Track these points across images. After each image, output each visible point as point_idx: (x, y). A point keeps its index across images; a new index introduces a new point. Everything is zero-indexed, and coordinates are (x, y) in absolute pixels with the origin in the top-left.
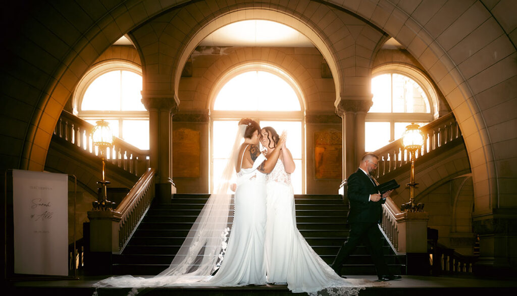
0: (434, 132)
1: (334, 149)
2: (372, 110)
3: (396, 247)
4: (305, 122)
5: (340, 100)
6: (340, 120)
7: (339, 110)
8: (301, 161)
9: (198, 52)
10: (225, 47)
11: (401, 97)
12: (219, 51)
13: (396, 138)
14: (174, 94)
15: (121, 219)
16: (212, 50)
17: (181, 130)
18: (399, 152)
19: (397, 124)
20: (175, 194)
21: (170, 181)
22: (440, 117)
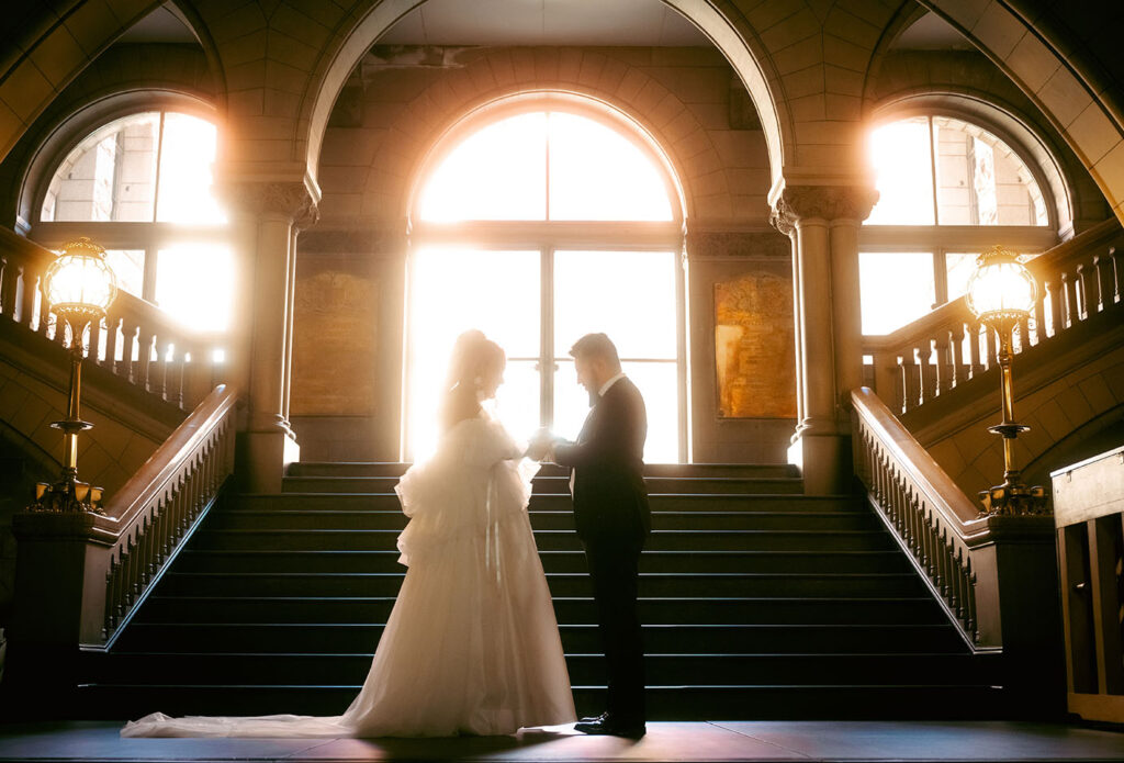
0: (1064, 276)
1: (771, 329)
2: (876, 218)
3: (971, 628)
4: (685, 253)
5: (783, 186)
6: (784, 246)
7: (780, 213)
8: (675, 365)
9: (381, 61)
10: (456, 47)
11: (962, 183)
12: (442, 57)
13: (952, 297)
14: (304, 171)
15: (115, 540)
16: (422, 56)
17: (325, 277)
18: (963, 337)
19: (952, 259)
20: (293, 465)
21: (281, 424)
22: (1076, 234)
